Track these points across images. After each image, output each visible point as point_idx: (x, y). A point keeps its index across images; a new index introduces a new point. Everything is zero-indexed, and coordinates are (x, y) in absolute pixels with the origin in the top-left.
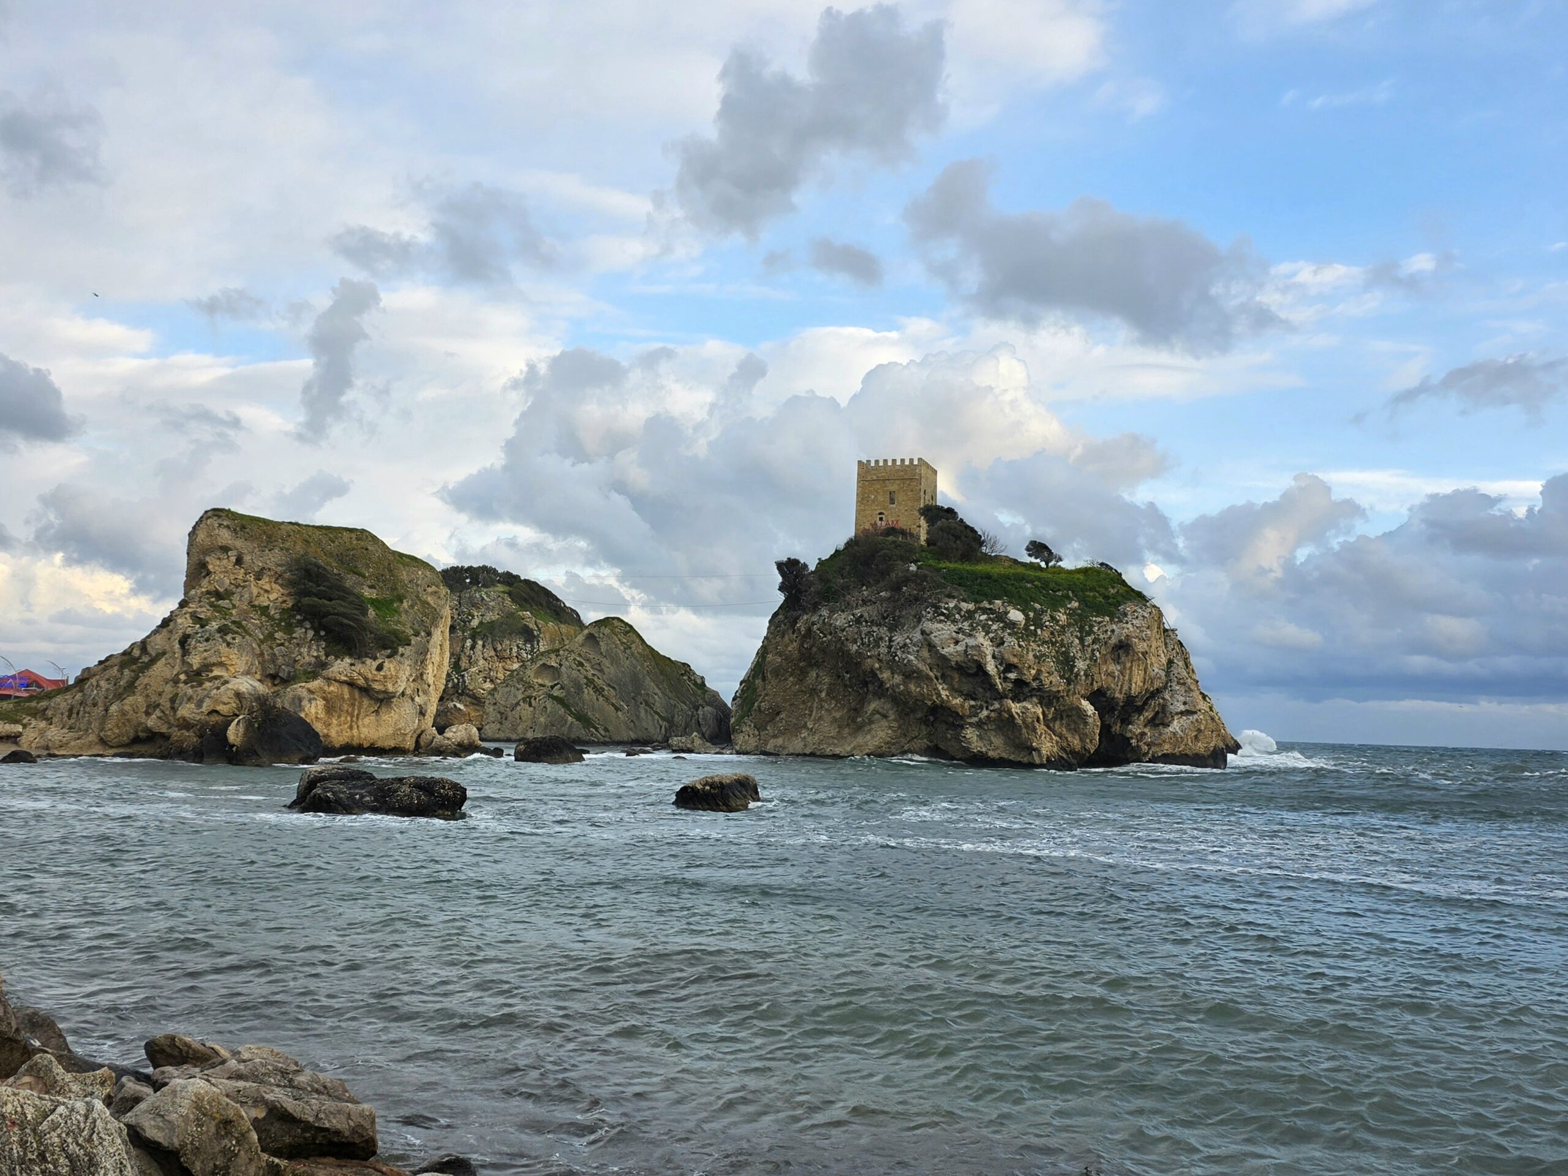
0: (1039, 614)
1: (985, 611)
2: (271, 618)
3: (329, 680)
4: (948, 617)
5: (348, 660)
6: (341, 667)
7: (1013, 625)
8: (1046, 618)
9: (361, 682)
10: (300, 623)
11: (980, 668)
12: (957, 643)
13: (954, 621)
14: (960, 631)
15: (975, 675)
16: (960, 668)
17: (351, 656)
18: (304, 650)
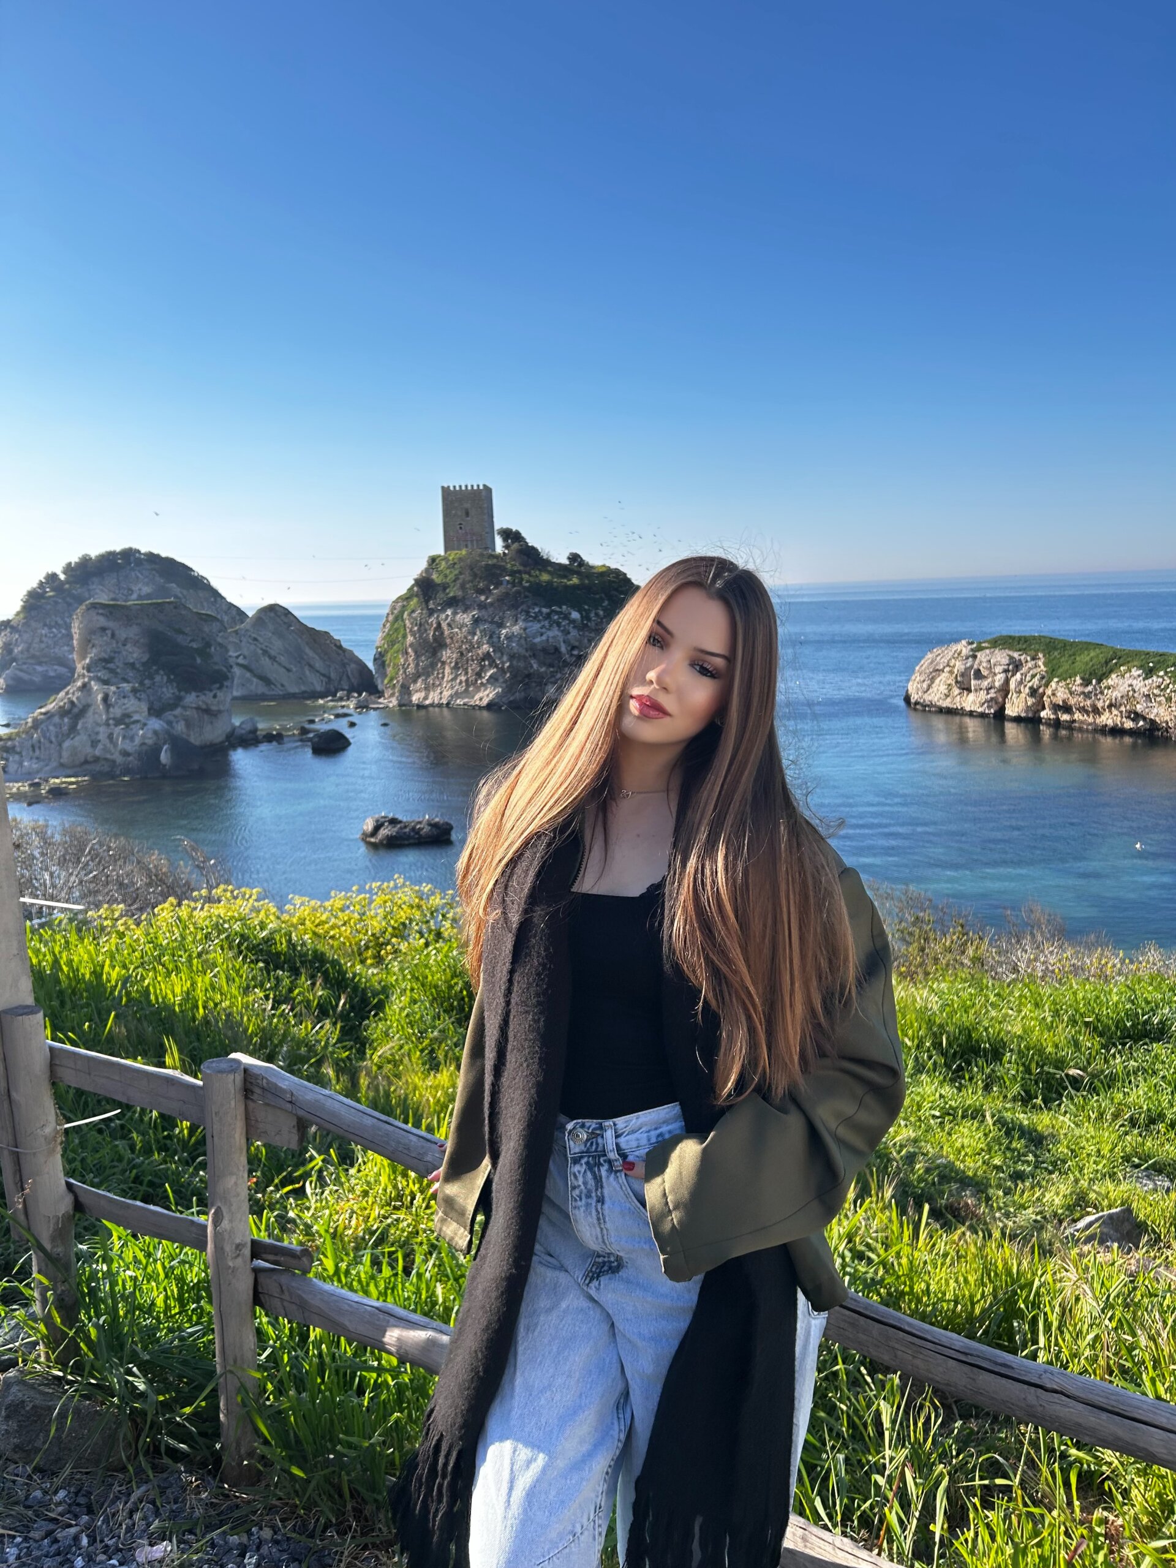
0: (588, 612)
1: (557, 613)
2: (138, 670)
3: (185, 708)
4: (535, 618)
5: (194, 694)
6: (191, 699)
7: (573, 621)
8: (592, 615)
9: (204, 707)
10: (157, 672)
11: (557, 650)
12: (542, 635)
13: (539, 621)
14: (543, 627)
15: (554, 653)
16: (544, 650)
17: (195, 690)
18: (164, 690)
